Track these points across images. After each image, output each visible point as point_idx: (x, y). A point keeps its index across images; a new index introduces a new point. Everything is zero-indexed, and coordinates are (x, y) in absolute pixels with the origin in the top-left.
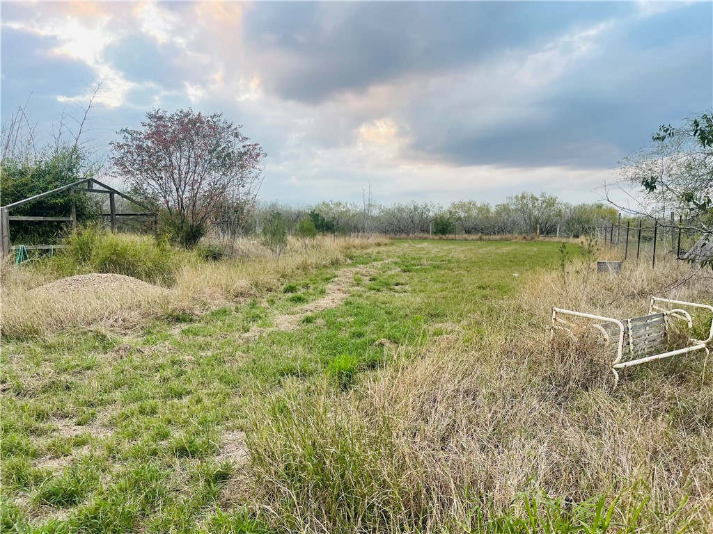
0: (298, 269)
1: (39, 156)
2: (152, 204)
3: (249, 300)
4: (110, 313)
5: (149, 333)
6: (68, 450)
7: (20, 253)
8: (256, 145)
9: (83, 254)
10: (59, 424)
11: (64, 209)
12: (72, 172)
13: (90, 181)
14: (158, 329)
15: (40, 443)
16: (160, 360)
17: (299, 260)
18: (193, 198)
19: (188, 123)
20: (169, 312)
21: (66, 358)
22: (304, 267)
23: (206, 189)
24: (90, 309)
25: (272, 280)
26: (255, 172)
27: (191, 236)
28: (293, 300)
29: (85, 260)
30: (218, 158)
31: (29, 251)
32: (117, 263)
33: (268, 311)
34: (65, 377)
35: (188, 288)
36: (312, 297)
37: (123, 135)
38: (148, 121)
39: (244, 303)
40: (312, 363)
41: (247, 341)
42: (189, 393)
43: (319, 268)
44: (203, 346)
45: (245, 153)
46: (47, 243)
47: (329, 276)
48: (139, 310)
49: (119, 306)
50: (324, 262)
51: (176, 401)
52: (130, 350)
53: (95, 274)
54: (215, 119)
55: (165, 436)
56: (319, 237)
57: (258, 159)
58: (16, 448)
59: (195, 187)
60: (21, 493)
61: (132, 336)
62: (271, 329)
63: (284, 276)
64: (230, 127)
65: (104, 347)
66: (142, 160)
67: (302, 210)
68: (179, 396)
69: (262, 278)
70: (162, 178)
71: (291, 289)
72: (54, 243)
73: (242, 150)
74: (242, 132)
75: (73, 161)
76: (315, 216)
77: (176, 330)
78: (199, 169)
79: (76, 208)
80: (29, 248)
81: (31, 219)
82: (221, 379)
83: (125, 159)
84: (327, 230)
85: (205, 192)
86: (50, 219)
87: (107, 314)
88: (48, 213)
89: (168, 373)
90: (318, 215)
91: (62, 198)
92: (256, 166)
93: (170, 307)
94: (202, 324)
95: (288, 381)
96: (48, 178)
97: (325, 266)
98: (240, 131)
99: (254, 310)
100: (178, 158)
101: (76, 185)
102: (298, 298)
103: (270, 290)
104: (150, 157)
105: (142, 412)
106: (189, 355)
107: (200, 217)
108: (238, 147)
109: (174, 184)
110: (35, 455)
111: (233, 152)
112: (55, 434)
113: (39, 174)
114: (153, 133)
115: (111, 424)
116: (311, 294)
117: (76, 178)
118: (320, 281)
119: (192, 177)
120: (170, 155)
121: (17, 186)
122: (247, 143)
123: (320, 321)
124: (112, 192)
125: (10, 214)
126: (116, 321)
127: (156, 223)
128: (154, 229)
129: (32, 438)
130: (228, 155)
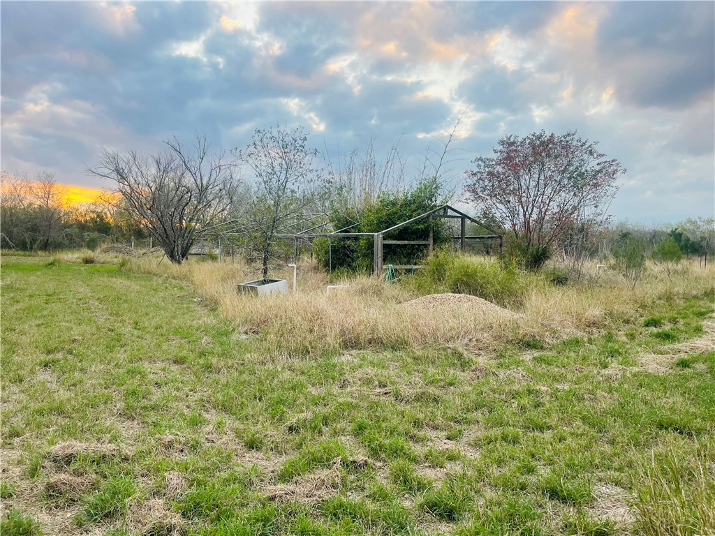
0: (660, 299)
1: (406, 188)
2: (500, 227)
3: (604, 332)
4: (465, 333)
5: (501, 356)
6: (442, 463)
7: (389, 272)
8: (613, 161)
9: (439, 274)
10: (432, 434)
11: (423, 234)
12: (431, 200)
13: (446, 208)
14: (509, 353)
15: (418, 450)
16: (516, 387)
17: (661, 288)
18: (541, 220)
19: (540, 146)
20: (520, 337)
21: (431, 370)
22: (669, 298)
23: (554, 211)
24: (448, 327)
25: (630, 310)
26: (611, 191)
27: (537, 260)
28: (658, 336)
29: (439, 280)
30: (569, 179)
31: (396, 270)
32: (468, 284)
33: (628, 346)
34: (432, 390)
35: (538, 313)
36: (683, 335)
37: (477, 163)
38: (501, 148)
39: (596, 334)
40: (699, 420)
41: (609, 378)
42: (549, 428)
43: (687, 299)
44: (558, 378)
45: (600, 171)
46: (408, 263)
47: (703, 310)
48: (491, 333)
49: (473, 327)
50: (694, 293)
51: (537, 433)
52: (486, 372)
53: (450, 294)
54: (568, 139)
55: (531, 471)
56: (684, 262)
57: (615, 176)
58: (401, 451)
59: (543, 210)
60: (407, 496)
61: (485, 357)
62: (636, 369)
63: (643, 306)
64: (584, 144)
65: (461, 365)
66: (493, 185)
67: (658, 229)
68: (541, 429)
69: (618, 308)
70: (509, 202)
71: (654, 323)
72: (415, 264)
73: (598, 168)
74: (597, 148)
75: (433, 190)
76: (677, 236)
77: (528, 356)
78: (548, 191)
79: (434, 232)
80: (397, 267)
81: (398, 242)
82: (584, 419)
83: (477, 186)
84: (693, 253)
85: (554, 214)
86: (412, 242)
87: (462, 333)
88: (411, 238)
89: (525, 401)
90: (680, 235)
91: (423, 224)
92: (612, 184)
93: (521, 332)
94: (554, 353)
95: (671, 436)
96: (413, 207)
97: (696, 297)
98: (596, 147)
99: (610, 344)
100: (528, 180)
101: (434, 212)
102: (666, 335)
103: (627, 322)
104: (499, 182)
105: (505, 438)
106: (544, 386)
107: (547, 239)
108: (592, 164)
109: (523, 207)
110: (415, 460)
111: (586, 171)
112: (430, 443)
113: (406, 204)
114: (505, 159)
115: (476, 445)
116: (682, 332)
117: (435, 206)
118: (691, 316)
119: (540, 199)
120: (518, 179)
121: (390, 215)
122: (602, 159)
123: (700, 367)
124: (464, 217)
125: (384, 239)
126: (470, 340)
127: (501, 245)
128: (499, 251)
129: (411, 443)
130: (581, 175)
